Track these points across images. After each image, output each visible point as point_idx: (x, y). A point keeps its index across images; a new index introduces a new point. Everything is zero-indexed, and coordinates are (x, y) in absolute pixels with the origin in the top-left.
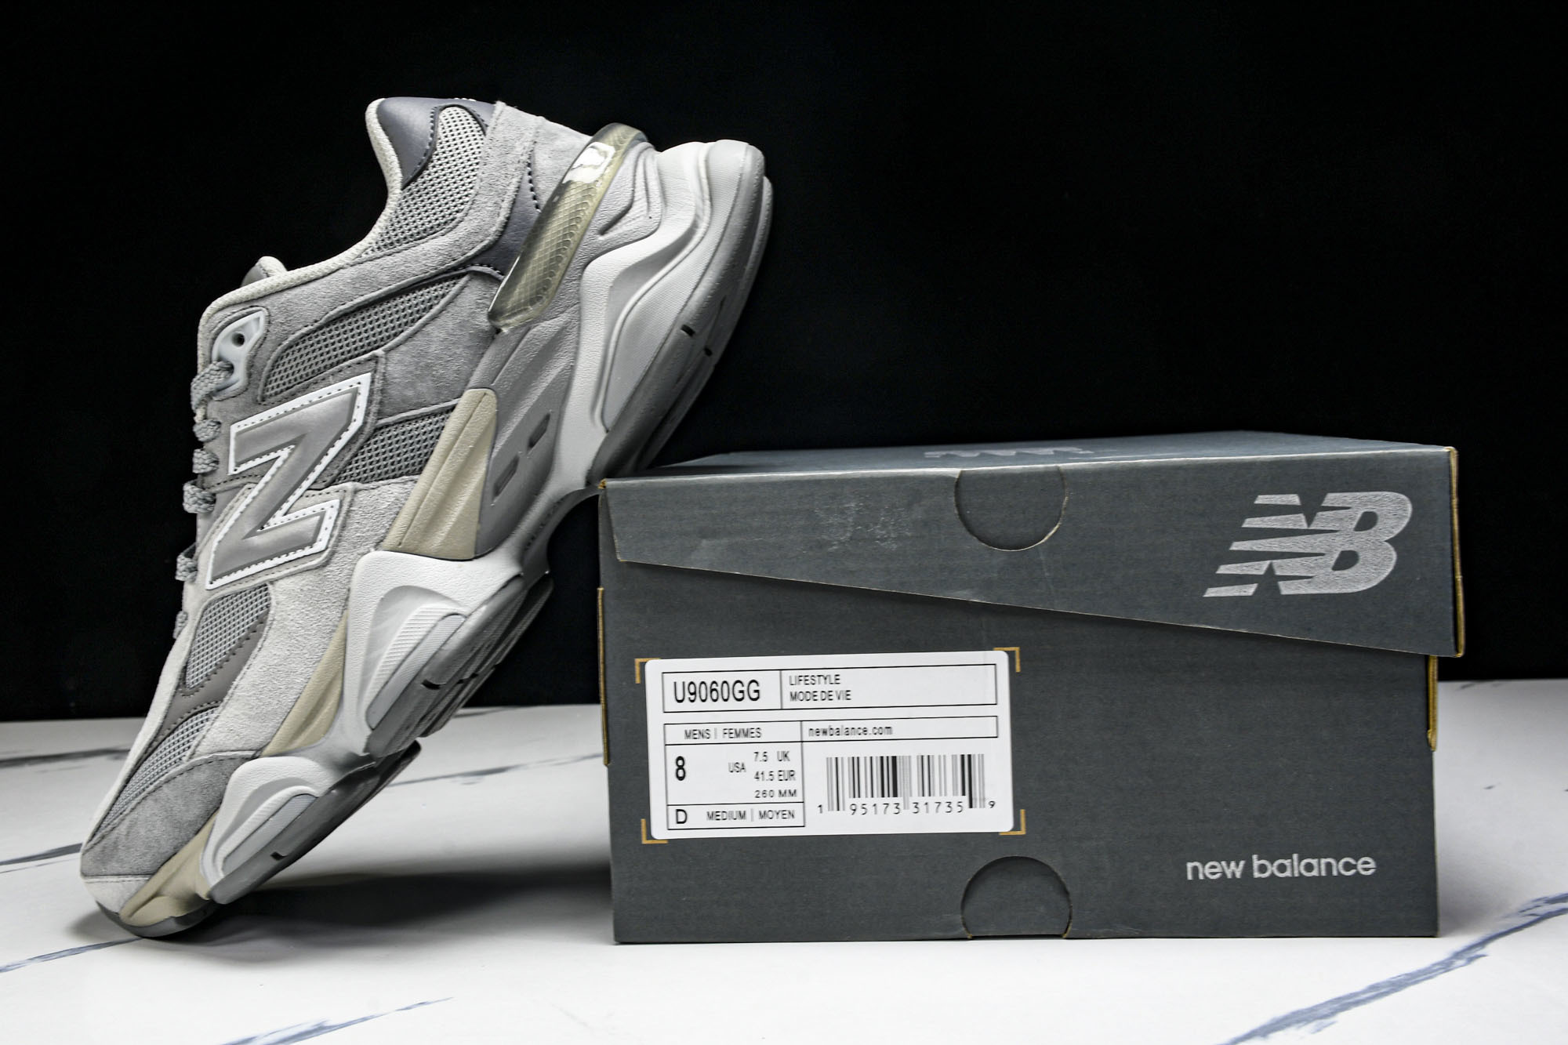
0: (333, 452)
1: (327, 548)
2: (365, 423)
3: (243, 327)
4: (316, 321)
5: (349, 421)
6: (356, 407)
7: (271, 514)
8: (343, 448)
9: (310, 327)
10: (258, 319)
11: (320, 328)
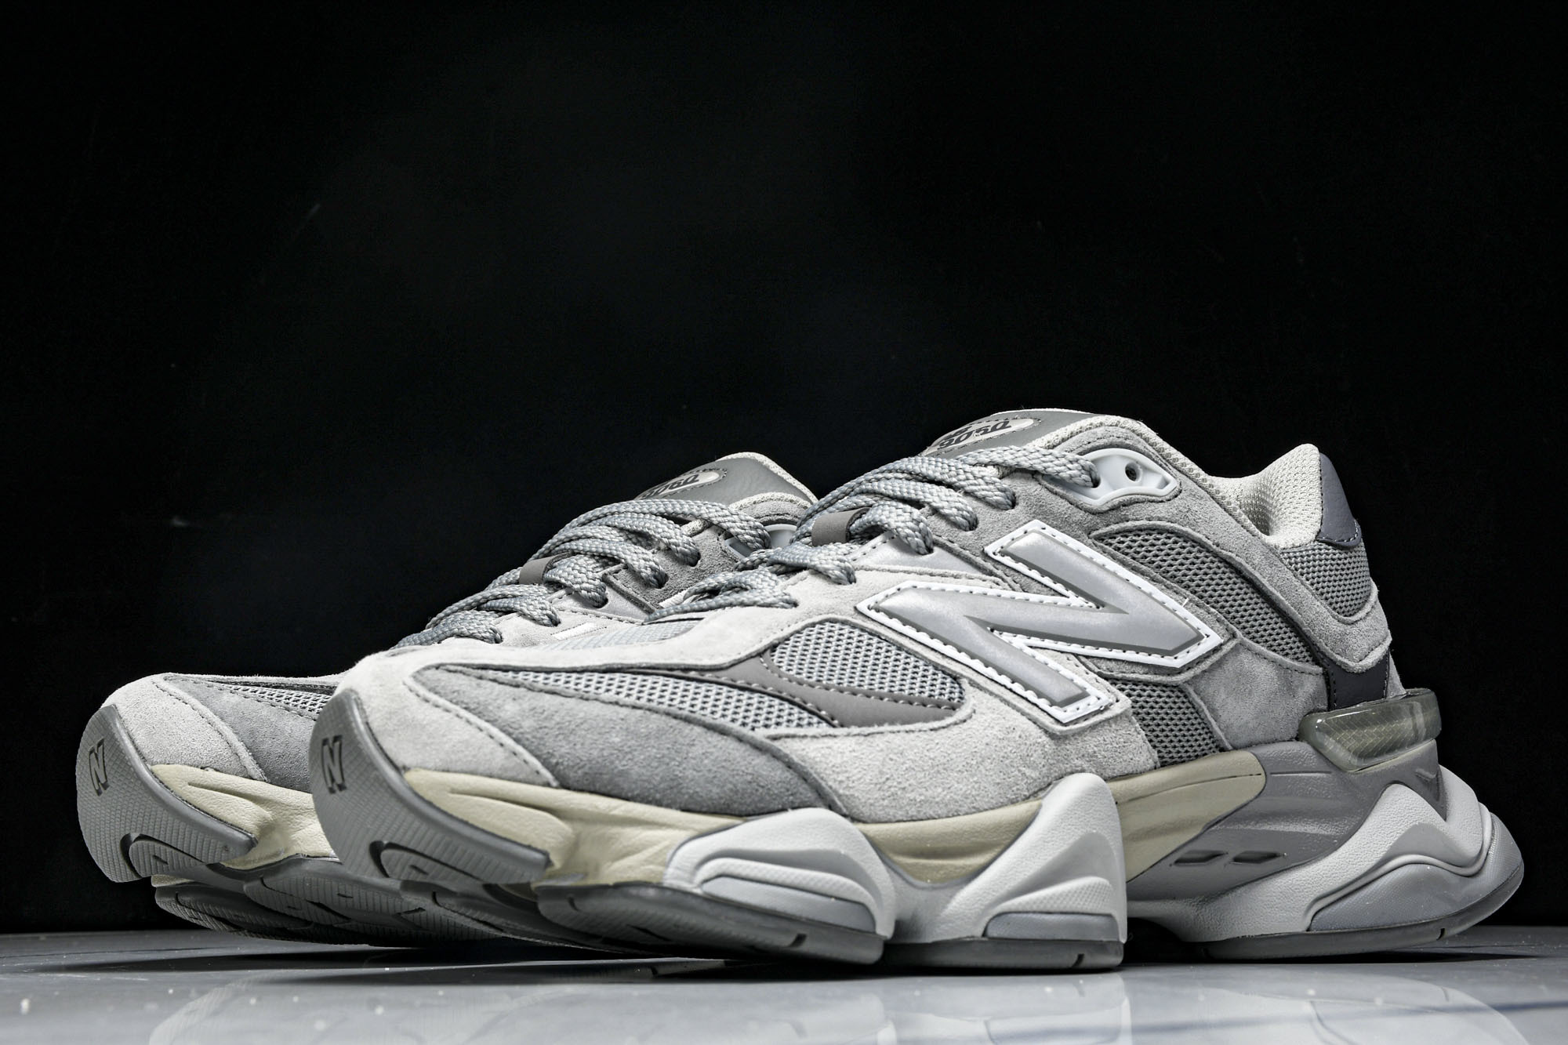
0: (1130, 656)
1: (1066, 725)
2: (1179, 671)
3: (1146, 469)
4: (1218, 546)
5: (1172, 653)
6: (1187, 650)
7: (1016, 631)
8: (1144, 665)
9: (1210, 543)
10: (1166, 483)
11: (1216, 555)
